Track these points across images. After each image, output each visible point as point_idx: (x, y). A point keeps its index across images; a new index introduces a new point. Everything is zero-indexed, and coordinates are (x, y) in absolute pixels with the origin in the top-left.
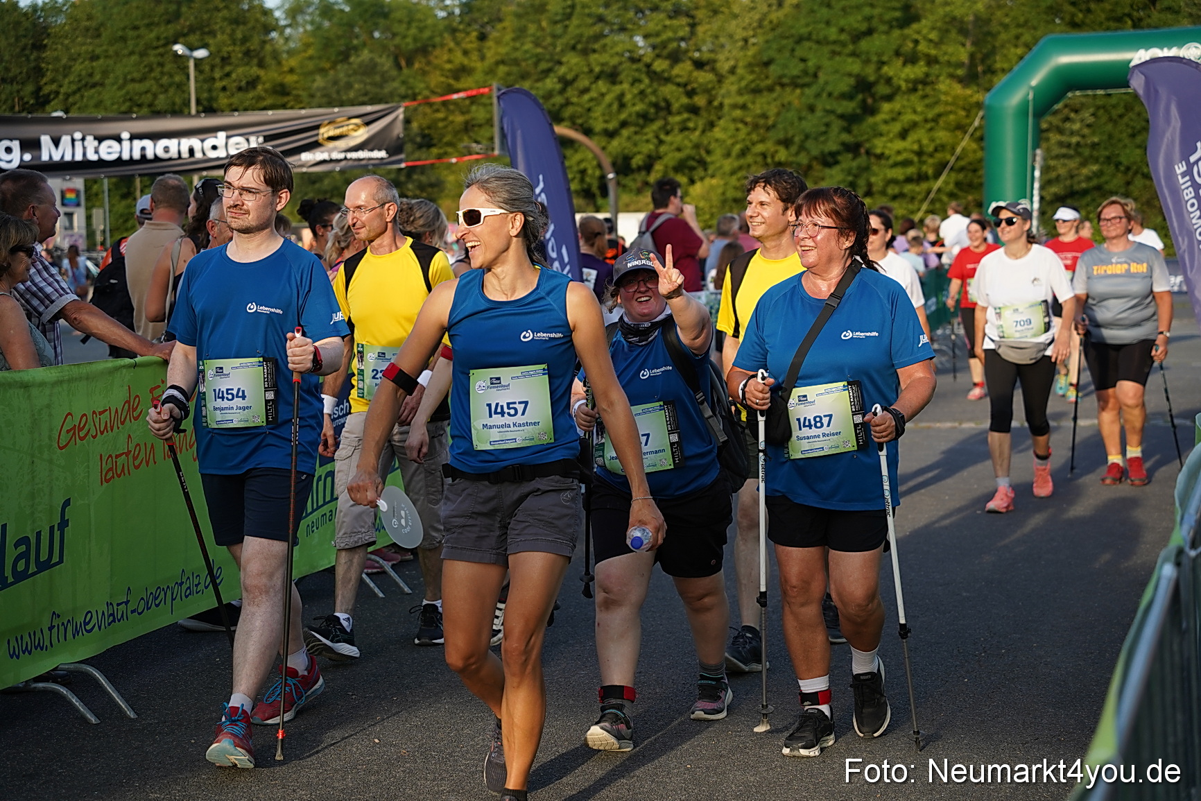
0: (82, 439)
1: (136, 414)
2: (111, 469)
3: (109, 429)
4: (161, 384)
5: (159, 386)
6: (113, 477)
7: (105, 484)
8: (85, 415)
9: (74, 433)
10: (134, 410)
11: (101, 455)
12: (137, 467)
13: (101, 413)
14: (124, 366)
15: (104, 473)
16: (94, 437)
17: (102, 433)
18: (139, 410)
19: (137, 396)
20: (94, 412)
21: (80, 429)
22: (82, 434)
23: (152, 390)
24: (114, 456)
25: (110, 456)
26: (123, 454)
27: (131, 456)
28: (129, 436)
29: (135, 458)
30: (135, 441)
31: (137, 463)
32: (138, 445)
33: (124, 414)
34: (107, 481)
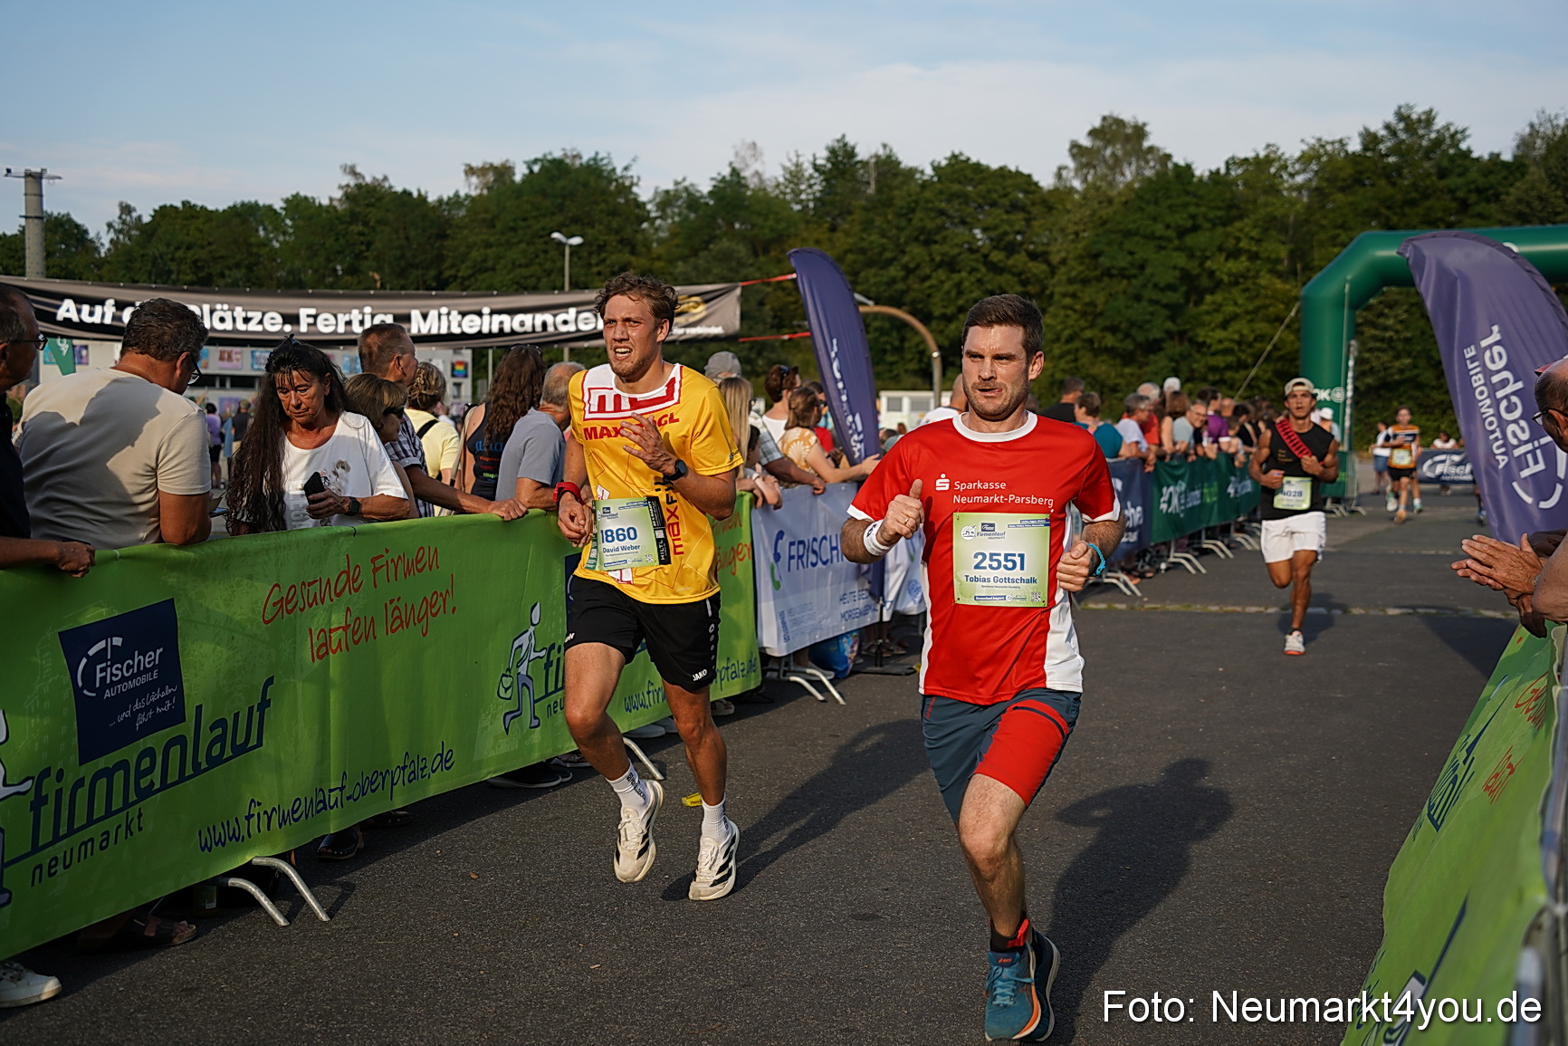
0: (289, 612)
1: (356, 585)
2: (324, 644)
3: (319, 601)
4: (384, 553)
5: (382, 556)
6: (327, 653)
7: (317, 661)
8: (294, 586)
9: (282, 606)
10: (354, 581)
11: (310, 630)
12: (356, 643)
13: (310, 584)
14: (341, 534)
15: (315, 649)
16: (302, 610)
17: (310, 606)
18: (359, 581)
19: (358, 566)
20: (303, 583)
21: (288, 602)
22: (290, 607)
23: (373, 560)
24: (327, 630)
25: (322, 630)
26: (339, 628)
27: (349, 631)
28: (348, 609)
29: (354, 633)
30: (355, 615)
31: (356, 638)
32: (358, 618)
33: (340, 586)
34: (320, 657)
